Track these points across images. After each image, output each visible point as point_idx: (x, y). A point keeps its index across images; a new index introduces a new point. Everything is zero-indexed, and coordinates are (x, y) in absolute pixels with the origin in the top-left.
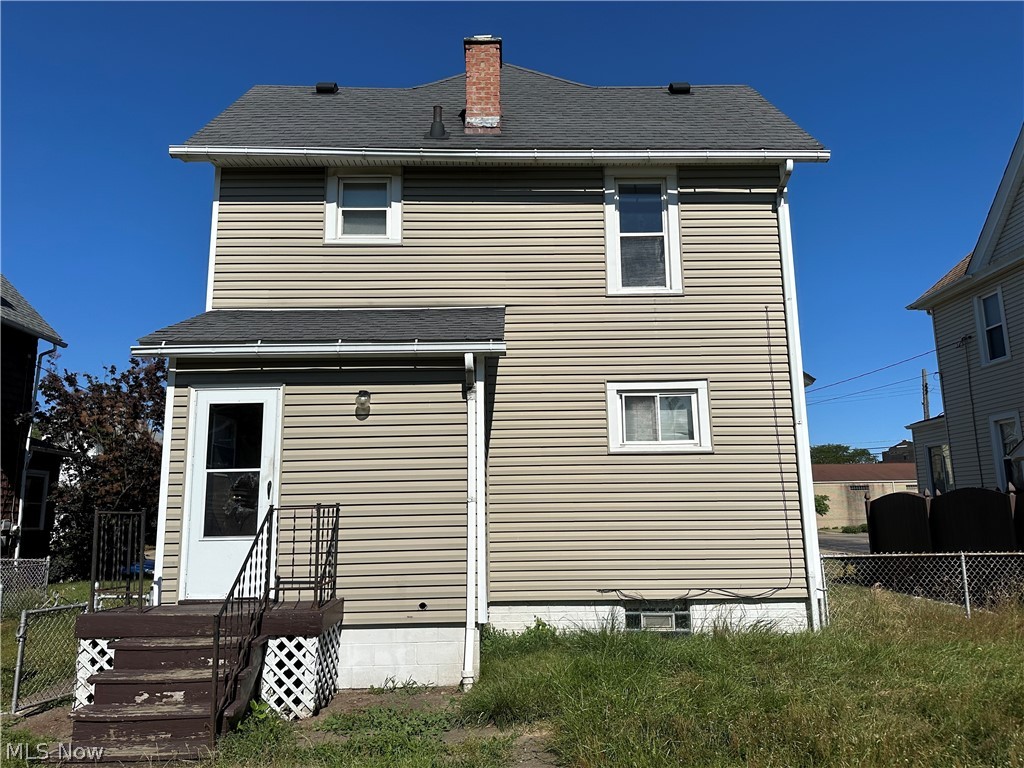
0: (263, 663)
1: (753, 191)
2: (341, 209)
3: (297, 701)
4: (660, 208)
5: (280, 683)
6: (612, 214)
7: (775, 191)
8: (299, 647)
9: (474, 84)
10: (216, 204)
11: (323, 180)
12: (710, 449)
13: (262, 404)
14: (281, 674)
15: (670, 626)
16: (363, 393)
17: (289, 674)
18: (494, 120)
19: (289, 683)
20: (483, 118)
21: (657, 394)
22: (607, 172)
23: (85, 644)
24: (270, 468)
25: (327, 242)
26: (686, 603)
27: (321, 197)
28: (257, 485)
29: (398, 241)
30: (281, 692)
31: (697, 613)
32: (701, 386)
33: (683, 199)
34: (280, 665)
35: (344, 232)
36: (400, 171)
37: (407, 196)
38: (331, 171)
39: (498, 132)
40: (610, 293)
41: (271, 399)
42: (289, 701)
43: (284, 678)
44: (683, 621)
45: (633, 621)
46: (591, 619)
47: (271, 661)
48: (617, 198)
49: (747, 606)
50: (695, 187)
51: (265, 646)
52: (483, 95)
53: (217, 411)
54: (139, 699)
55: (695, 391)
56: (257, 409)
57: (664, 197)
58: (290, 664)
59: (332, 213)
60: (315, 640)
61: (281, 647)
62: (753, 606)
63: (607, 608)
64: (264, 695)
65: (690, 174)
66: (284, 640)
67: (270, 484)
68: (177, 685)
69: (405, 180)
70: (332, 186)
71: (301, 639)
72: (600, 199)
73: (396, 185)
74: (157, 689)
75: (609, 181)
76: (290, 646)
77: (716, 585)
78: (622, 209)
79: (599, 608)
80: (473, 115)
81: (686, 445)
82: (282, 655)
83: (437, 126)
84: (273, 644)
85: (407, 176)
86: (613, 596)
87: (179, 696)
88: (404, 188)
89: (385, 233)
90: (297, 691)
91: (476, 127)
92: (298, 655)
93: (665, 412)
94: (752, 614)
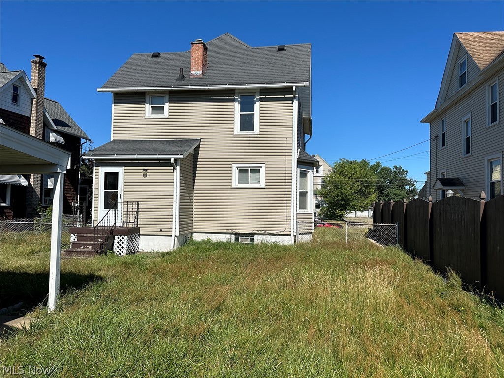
0: (114, 242)
1: (286, 96)
2: (150, 106)
3: (122, 252)
4: (254, 103)
5: (118, 247)
6: (237, 106)
7: (293, 96)
8: (123, 238)
9: (194, 59)
10: (113, 105)
11: (144, 96)
12: (264, 187)
13: (118, 173)
14: (118, 245)
15: (248, 241)
16: (144, 170)
17: (120, 245)
18: (200, 72)
19: (120, 247)
20: (197, 72)
21: (249, 168)
22: (236, 91)
23: (72, 235)
24: (120, 191)
25: (146, 117)
26: (252, 235)
27: (144, 102)
28: (117, 195)
29: (167, 117)
30: (118, 249)
31: (256, 237)
32: (263, 166)
33: (261, 100)
34: (118, 243)
35: (152, 113)
36: (168, 92)
37: (170, 101)
38: (147, 93)
39: (201, 76)
40: (235, 134)
41: (120, 170)
42: (120, 252)
43: (119, 246)
44: (252, 240)
45: (237, 239)
46: (224, 238)
47: (116, 241)
48: (239, 100)
49: (271, 236)
50: (265, 96)
51: (114, 238)
52: (197, 63)
53: (107, 174)
54: (81, 247)
55: (261, 167)
56: (117, 174)
57: (255, 99)
58: (120, 243)
59: (148, 107)
60: (127, 237)
61: (118, 238)
62: (274, 236)
63: (229, 235)
64: (114, 250)
65: (264, 91)
66: (119, 236)
67: (120, 195)
68: (90, 245)
69: (170, 96)
70: (147, 98)
71: (123, 236)
72: (233, 101)
73: (167, 97)
74: (85, 245)
75: (236, 94)
76: (121, 238)
77: (262, 229)
78: (241, 104)
79: (227, 235)
80: (193, 71)
81: (257, 185)
82: (118, 240)
83: (181, 75)
84: (116, 237)
85: (171, 94)
86: (230, 232)
87: (90, 247)
88: (169, 98)
89: (163, 113)
90: (122, 249)
91: (194, 75)
92: (122, 240)
93: (251, 174)
94: (273, 239)
